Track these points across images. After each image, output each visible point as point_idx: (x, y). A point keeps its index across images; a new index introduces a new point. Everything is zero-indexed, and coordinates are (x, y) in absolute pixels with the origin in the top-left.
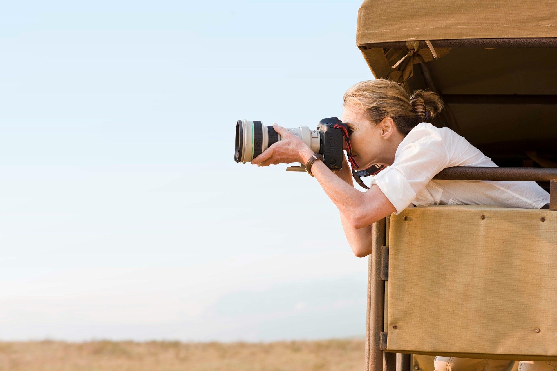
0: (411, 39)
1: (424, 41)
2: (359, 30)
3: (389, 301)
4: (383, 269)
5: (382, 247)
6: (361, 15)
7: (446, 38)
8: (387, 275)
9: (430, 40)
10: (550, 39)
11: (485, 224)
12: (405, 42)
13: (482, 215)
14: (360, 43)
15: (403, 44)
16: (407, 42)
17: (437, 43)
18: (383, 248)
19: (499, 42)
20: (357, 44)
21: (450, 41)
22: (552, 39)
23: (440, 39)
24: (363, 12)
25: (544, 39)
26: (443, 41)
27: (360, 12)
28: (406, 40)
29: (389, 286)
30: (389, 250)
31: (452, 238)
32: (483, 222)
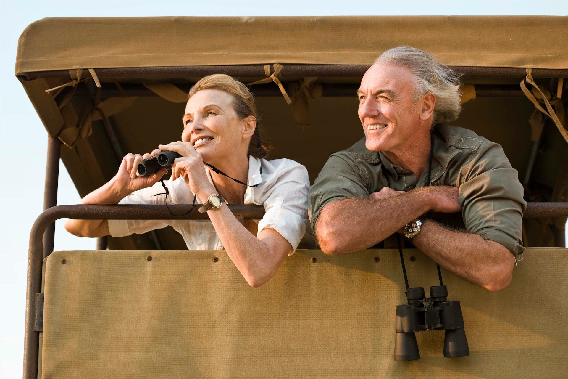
0: (74, 67)
1: (87, 69)
2: (18, 58)
3: (43, 354)
4: (37, 319)
5: (37, 293)
6: (21, 42)
7: (113, 67)
8: (41, 325)
9: (94, 69)
10: (226, 67)
11: (151, 266)
12: (68, 70)
13: (148, 256)
14: (18, 72)
15: (65, 73)
16: (70, 70)
17: (103, 71)
18: (37, 295)
19: (170, 71)
20: (15, 73)
21: (117, 70)
22: (228, 66)
23: (106, 67)
24: (23, 40)
25: (219, 67)
26: (110, 70)
27: (20, 39)
28: (69, 68)
29: (44, 338)
30: (44, 297)
31: (115, 282)
32: (150, 264)
